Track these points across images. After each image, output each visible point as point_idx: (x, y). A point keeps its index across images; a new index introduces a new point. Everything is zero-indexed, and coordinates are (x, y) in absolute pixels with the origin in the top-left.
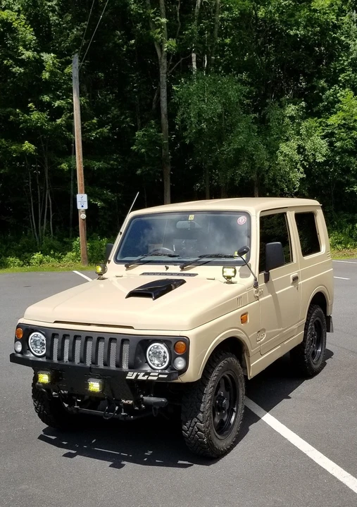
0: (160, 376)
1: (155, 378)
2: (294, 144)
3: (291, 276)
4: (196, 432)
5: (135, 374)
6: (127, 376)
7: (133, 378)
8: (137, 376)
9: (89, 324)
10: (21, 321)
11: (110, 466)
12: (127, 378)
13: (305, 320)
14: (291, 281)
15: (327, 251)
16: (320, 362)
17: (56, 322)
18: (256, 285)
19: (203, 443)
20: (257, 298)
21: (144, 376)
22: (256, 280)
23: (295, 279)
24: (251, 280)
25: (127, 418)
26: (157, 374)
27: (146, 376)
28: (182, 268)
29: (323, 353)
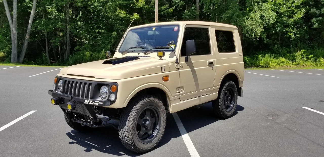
0: (100, 103)
1: (97, 104)
2: (258, 14)
3: (208, 61)
4: (125, 137)
5: (88, 101)
6: (84, 102)
7: (87, 103)
8: (89, 102)
9: (79, 76)
10: (58, 75)
11: (85, 151)
12: (85, 103)
13: (219, 87)
14: (208, 64)
15: (239, 53)
16: (232, 111)
17: (68, 75)
18: (177, 62)
19: (128, 144)
20: (179, 69)
21: (92, 102)
22: (177, 59)
23: (211, 64)
24: (174, 59)
25: (93, 126)
26: (98, 102)
27: (93, 103)
28: (145, 54)
29: (235, 107)
